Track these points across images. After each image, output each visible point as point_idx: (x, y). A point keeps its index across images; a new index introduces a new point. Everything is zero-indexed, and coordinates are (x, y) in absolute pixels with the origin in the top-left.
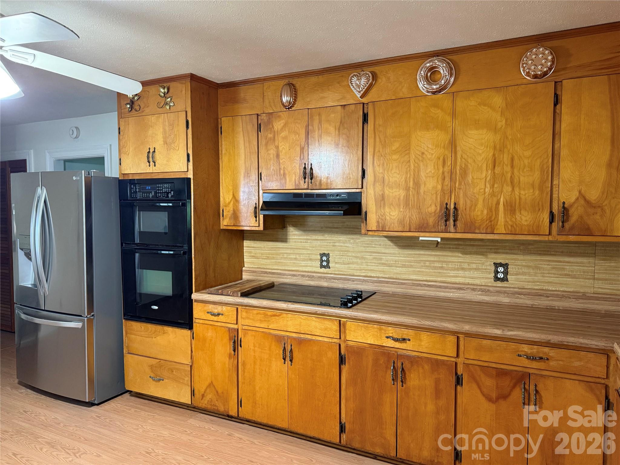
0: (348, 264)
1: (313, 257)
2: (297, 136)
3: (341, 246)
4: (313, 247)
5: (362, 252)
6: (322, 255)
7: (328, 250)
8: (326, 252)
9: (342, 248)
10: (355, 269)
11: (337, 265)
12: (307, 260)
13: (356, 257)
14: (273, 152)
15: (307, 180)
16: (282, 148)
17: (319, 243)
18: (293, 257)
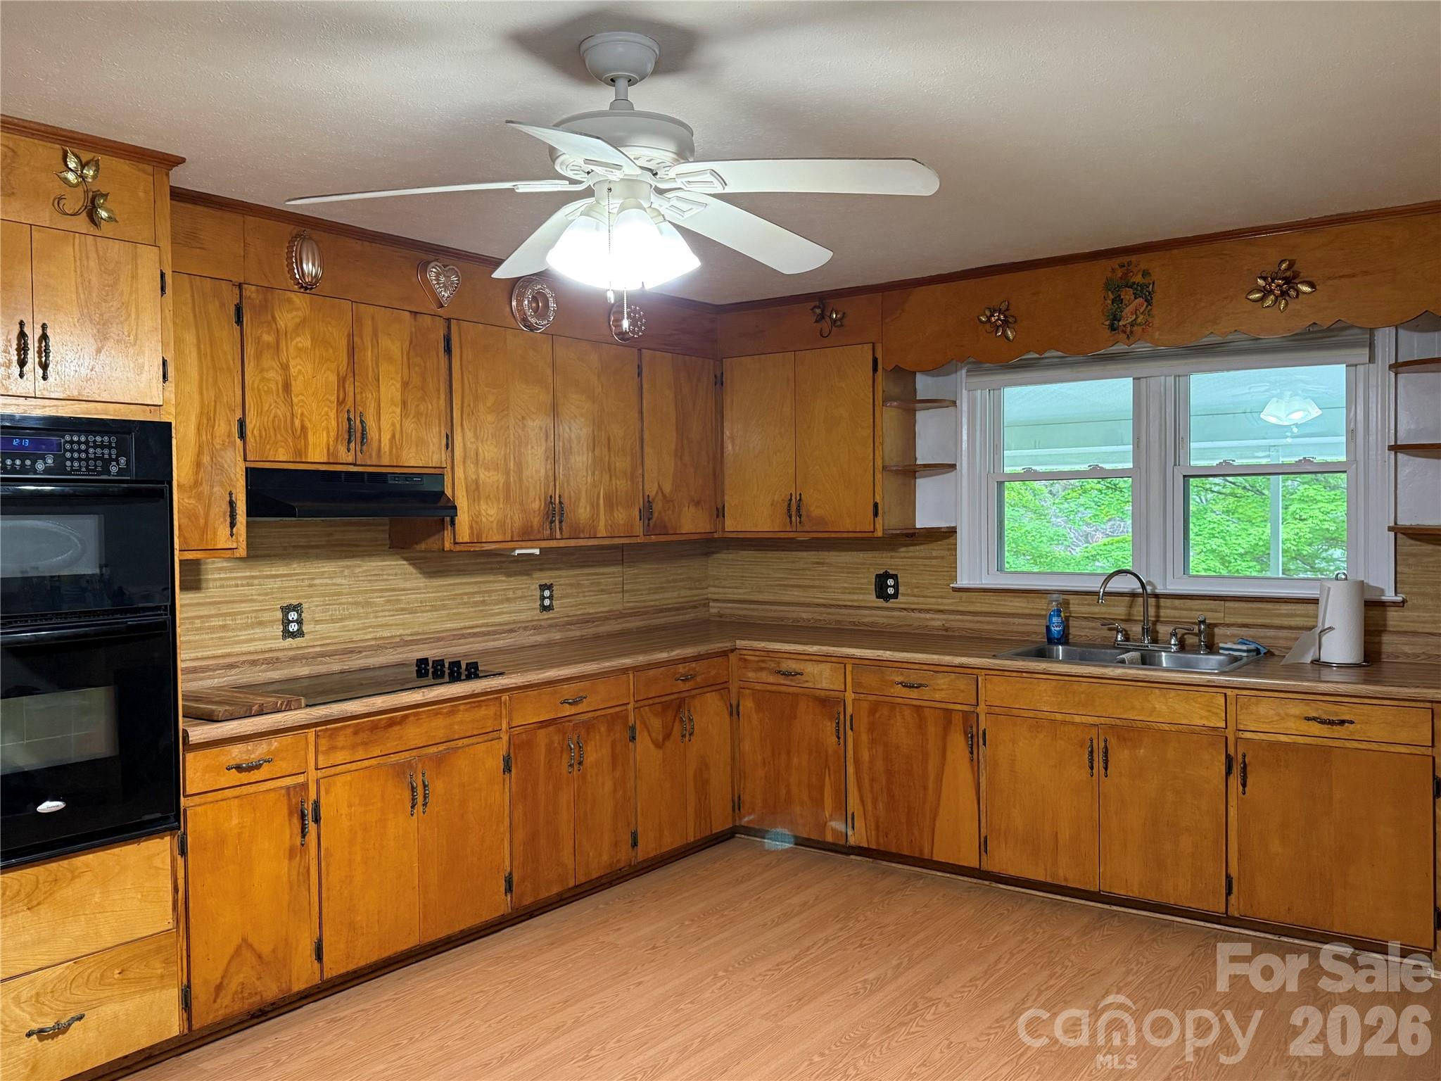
0: (341, 620)
1: (266, 617)
2: (331, 351)
3: (327, 585)
4: (266, 594)
5: (366, 592)
6: (286, 610)
7: (299, 597)
8: (295, 602)
9: (328, 588)
10: (355, 628)
11: (318, 627)
12: (252, 626)
13: (356, 604)
14: (274, 375)
15: (352, 445)
16: (296, 370)
17: (277, 584)
18: (217, 623)
